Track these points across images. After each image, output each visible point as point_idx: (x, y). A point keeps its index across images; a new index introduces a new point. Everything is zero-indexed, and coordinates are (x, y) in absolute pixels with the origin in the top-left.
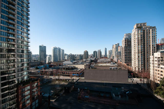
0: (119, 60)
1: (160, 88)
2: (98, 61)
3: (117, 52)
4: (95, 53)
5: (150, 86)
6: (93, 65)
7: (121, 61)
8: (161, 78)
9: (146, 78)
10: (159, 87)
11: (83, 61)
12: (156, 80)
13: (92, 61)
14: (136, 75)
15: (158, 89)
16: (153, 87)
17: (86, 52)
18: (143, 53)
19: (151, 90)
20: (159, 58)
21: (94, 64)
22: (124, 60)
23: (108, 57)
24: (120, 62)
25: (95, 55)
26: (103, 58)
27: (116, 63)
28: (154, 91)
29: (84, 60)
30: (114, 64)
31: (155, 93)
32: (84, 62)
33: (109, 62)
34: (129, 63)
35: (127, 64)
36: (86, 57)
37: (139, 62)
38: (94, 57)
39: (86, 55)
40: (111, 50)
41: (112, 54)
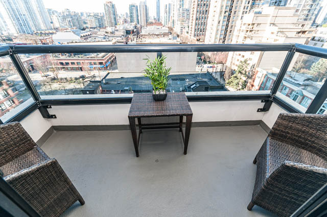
0: (183, 30)
1: (236, 77)
2: (143, 32)
3: (181, 10)
4: (134, 11)
5: (223, 75)
6: (133, 42)
7: (188, 33)
8: (241, 62)
9: (221, 63)
10: (235, 75)
11: (106, 32)
12: (234, 64)
13: (128, 32)
14: (208, 60)
15: (233, 78)
16: (226, 75)
17: (109, 5)
18: (227, 14)
19: (224, 80)
20: (249, 25)
21: (135, 39)
22: (193, 30)
23: (163, 23)
24: (186, 33)
25: (135, 16)
26: (151, 24)
27: (178, 36)
28: (227, 81)
29: (109, 29)
30: (174, 38)
31: (227, 83)
32: (109, 35)
33: (165, 35)
34: (202, 37)
35: (198, 38)
36: (113, 21)
37: (217, 34)
38: (131, 22)
39: (112, 16)
40: (170, 4)
41: (171, 15)
